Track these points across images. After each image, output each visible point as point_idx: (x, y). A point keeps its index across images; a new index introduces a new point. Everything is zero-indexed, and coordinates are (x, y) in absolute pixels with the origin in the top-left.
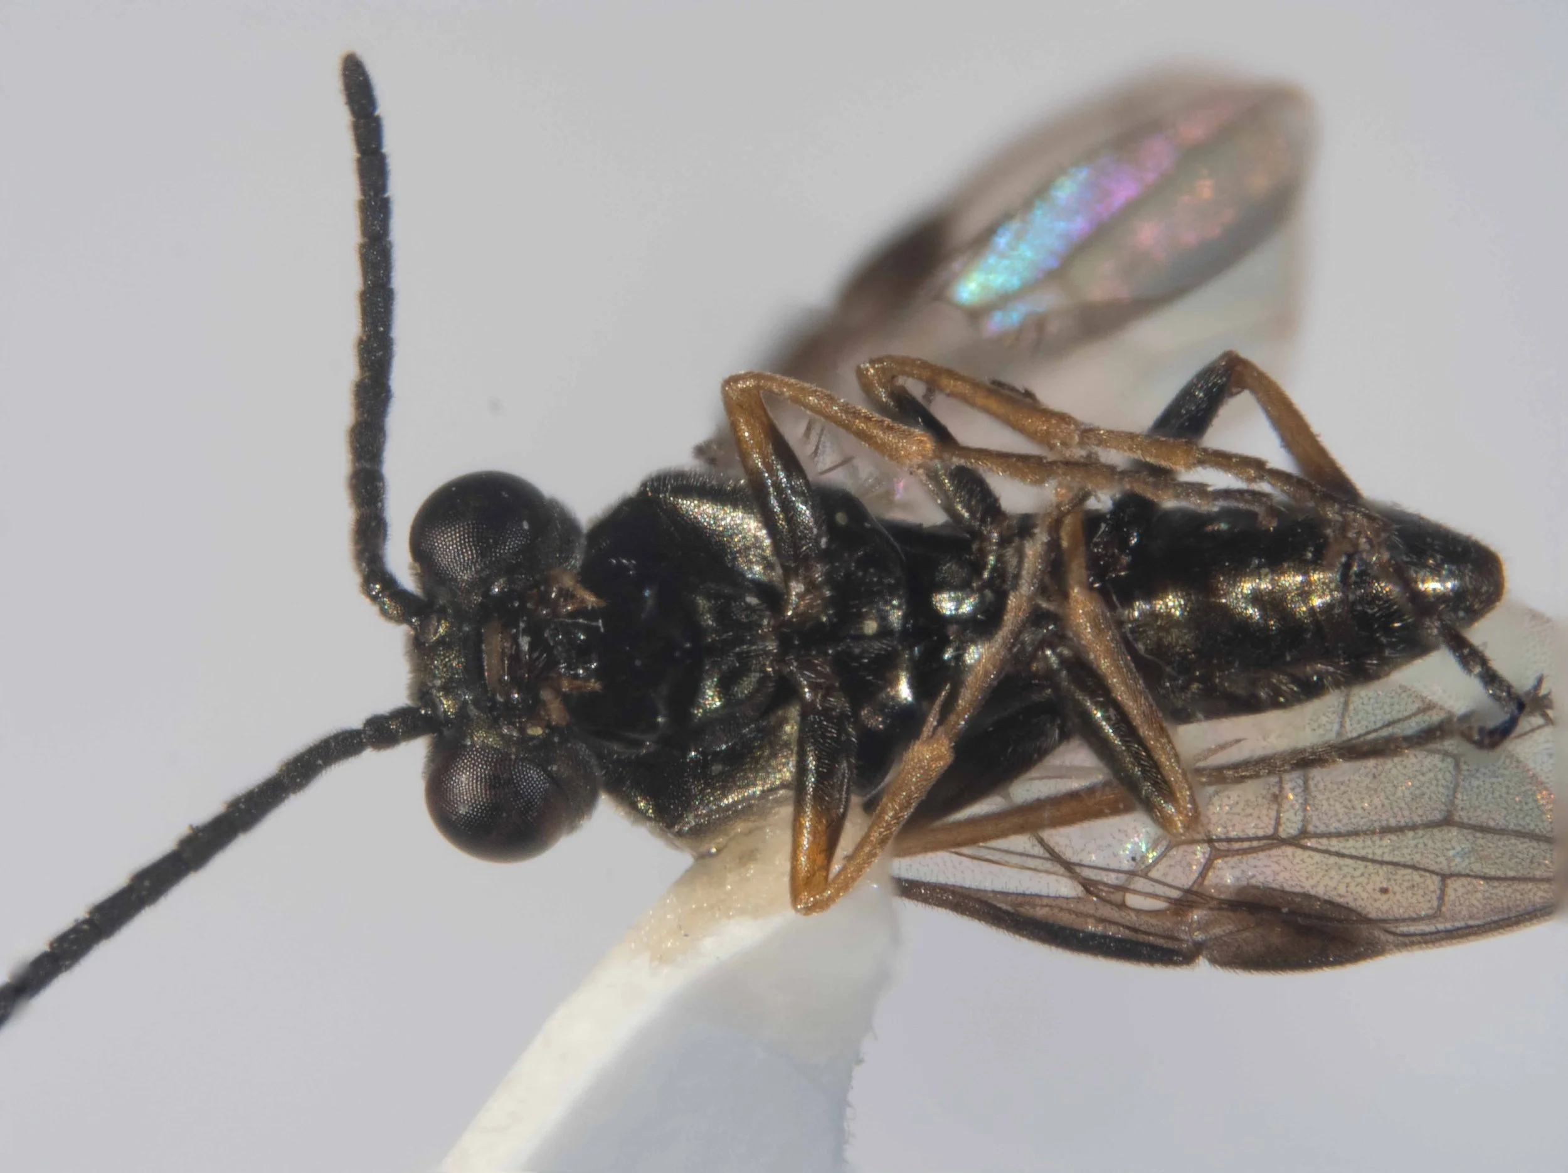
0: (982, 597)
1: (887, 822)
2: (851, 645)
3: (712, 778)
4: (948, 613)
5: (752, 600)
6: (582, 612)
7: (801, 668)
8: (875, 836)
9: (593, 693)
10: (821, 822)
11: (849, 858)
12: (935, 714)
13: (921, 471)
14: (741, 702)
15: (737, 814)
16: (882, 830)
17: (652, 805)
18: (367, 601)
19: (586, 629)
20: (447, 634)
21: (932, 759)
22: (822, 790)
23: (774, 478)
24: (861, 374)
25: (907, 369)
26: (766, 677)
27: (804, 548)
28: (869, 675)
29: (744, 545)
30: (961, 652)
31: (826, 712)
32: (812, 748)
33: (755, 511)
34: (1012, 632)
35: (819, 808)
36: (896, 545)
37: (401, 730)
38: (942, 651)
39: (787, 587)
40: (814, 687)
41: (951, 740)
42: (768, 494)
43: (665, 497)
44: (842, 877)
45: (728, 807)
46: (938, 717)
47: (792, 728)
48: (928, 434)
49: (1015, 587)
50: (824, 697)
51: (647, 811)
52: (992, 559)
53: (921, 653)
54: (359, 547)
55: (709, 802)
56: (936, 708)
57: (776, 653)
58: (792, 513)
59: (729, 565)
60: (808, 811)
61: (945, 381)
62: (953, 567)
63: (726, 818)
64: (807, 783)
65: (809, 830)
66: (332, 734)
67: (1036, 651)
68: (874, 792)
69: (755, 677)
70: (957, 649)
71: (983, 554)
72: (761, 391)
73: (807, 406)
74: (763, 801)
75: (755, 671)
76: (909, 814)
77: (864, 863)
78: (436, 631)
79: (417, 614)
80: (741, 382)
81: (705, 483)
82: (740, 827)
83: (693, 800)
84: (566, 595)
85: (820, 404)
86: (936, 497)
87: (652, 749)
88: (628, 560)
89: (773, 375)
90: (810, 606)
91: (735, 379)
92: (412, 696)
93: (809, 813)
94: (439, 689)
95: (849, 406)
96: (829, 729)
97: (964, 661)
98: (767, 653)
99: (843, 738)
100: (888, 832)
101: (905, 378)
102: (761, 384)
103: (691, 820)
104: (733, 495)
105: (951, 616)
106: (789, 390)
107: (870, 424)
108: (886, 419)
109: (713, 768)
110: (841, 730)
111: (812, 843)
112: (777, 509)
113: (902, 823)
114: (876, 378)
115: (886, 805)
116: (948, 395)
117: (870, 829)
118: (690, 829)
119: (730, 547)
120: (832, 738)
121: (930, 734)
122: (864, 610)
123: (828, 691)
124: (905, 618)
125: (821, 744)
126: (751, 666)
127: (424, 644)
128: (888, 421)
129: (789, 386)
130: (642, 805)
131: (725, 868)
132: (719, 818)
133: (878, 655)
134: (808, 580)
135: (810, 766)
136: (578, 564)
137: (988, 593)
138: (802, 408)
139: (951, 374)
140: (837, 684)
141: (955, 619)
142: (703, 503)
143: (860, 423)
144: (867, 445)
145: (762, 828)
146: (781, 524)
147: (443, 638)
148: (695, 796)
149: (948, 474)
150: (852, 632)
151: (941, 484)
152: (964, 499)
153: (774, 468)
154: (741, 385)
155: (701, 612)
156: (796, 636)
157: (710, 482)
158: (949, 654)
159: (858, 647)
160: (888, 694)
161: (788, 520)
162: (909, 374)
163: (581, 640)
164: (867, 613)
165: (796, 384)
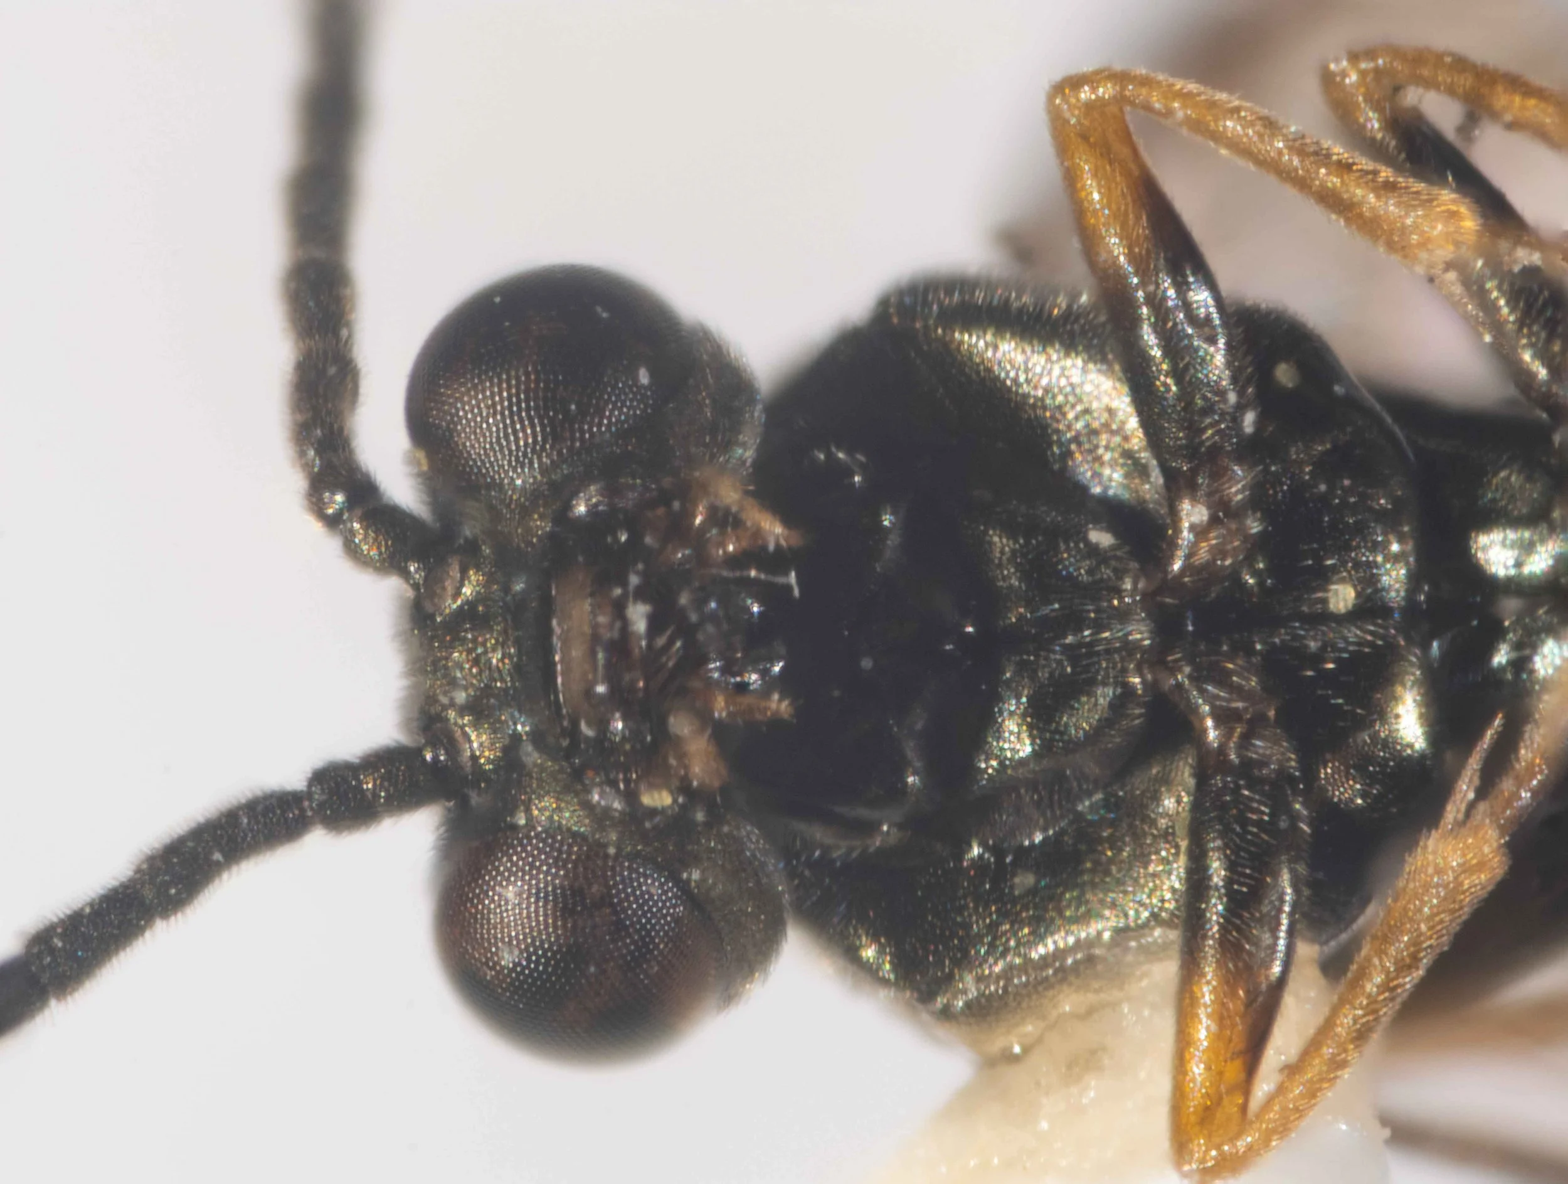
1: (1369, 996)
2: (1301, 633)
3: (1014, 901)
4: (1501, 572)
5: (1101, 538)
6: (755, 555)
7: (1197, 679)
8: (1346, 1022)
9: (776, 723)
10: (1233, 994)
11: (1291, 1070)
12: (1471, 781)
13: (1452, 276)
14: (1073, 747)
15: (1065, 975)
16: (1360, 1012)
17: (890, 954)
18: (316, 527)
19: (762, 592)
20: (478, 599)
21: (1466, 869)
22: (1239, 930)
23: (1152, 288)
24: (1329, 81)
25: (1425, 72)
26: (1128, 692)
27: (1210, 433)
28: (1336, 696)
29: (1087, 426)
31: (1247, 769)
32: (1219, 843)
33: (1110, 356)
35: (1231, 965)
36: (1397, 430)
37: (383, 794)
38: (1490, 650)
39: (1174, 513)
40: (1223, 718)
41: (1502, 829)
42: (1136, 321)
43: (926, 327)
44: (1277, 1108)
45: (1045, 961)
46: (1477, 781)
47: (1179, 802)
48: (1467, 200)
50: (1246, 740)
51: (879, 967)
53: (1445, 655)
54: (300, 418)
55: (1006, 951)
56: (1474, 763)
57: (1151, 645)
58: (1187, 359)
59: (1056, 467)
60: (1209, 971)
61: (1502, 99)
62: (1513, 479)
63: (1040, 983)
64: (1208, 915)
65: (1209, 1010)
66: (243, 801)
68: (1344, 937)
69: (1105, 695)
70: (1518, 646)
72: (1128, 109)
73: (1218, 137)
74: (1117, 950)
75: (1105, 684)
76: (1416, 981)
77: (1322, 1080)
78: (457, 593)
79: (420, 555)
80: (1086, 88)
81: (1007, 300)
82: (1068, 1002)
83: (974, 946)
84: (724, 519)
85: (1247, 135)
86: (1481, 329)
87: (892, 840)
88: (850, 452)
89: (1153, 75)
90: (1220, 552)
91: (1074, 83)
92: (406, 724)
93: (1209, 977)
94: (462, 711)
95: (1308, 141)
96: (1255, 805)
97: (1532, 672)
98: (1129, 648)
99: (1283, 824)
100: (1371, 1018)
101: (1421, 90)
102: (1127, 93)
103: (969, 986)
104: (1065, 324)
105: (1509, 580)
106: (1184, 106)
107: (1350, 178)
108: (1383, 168)
109: (1017, 880)
110: (1280, 806)
111: (1217, 1038)
112: (1156, 353)
113: (1399, 1000)
114: (1362, 90)
115: (1368, 960)
116: (1512, 126)
117: (1335, 1011)
118: (968, 1005)
119: (1058, 431)
120: (1259, 823)
121: (1461, 816)
122: (1329, 563)
123: (1255, 726)
124: (1414, 580)
125: (1238, 835)
126: (1098, 672)
127: (432, 617)
128: (1386, 173)
129: (1186, 97)
130: (869, 953)
131: (1038, 1084)
132: (1026, 985)
133: (1356, 657)
134: (1217, 496)
135: (1215, 879)
136: (749, 454)
138: (1212, 144)
139: (1516, 83)
140: (1272, 713)
141: (1514, 586)
142: (1003, 338)
143: (1328, 174)
144: (1342, 222)
145: (1114, 1005)
146: (1165, 384)
147: (471, 604)
148: (980, 937)
149: (1505, 287)
150: (1305, 609)
151: (1489, 308)
152: (1538, 339)
153: (1152, 266)
154: (1085, 94)
155: (997, 561)
156: (1189, 614)
157: (1019, 297)
158: (1501, 657)
159: (1314, 639)
160: (1375, 737)
161: (1178, 374)
162: (1429, 84)
163: (752, 614)
164: (1334, 569)
165: (1199, 94)
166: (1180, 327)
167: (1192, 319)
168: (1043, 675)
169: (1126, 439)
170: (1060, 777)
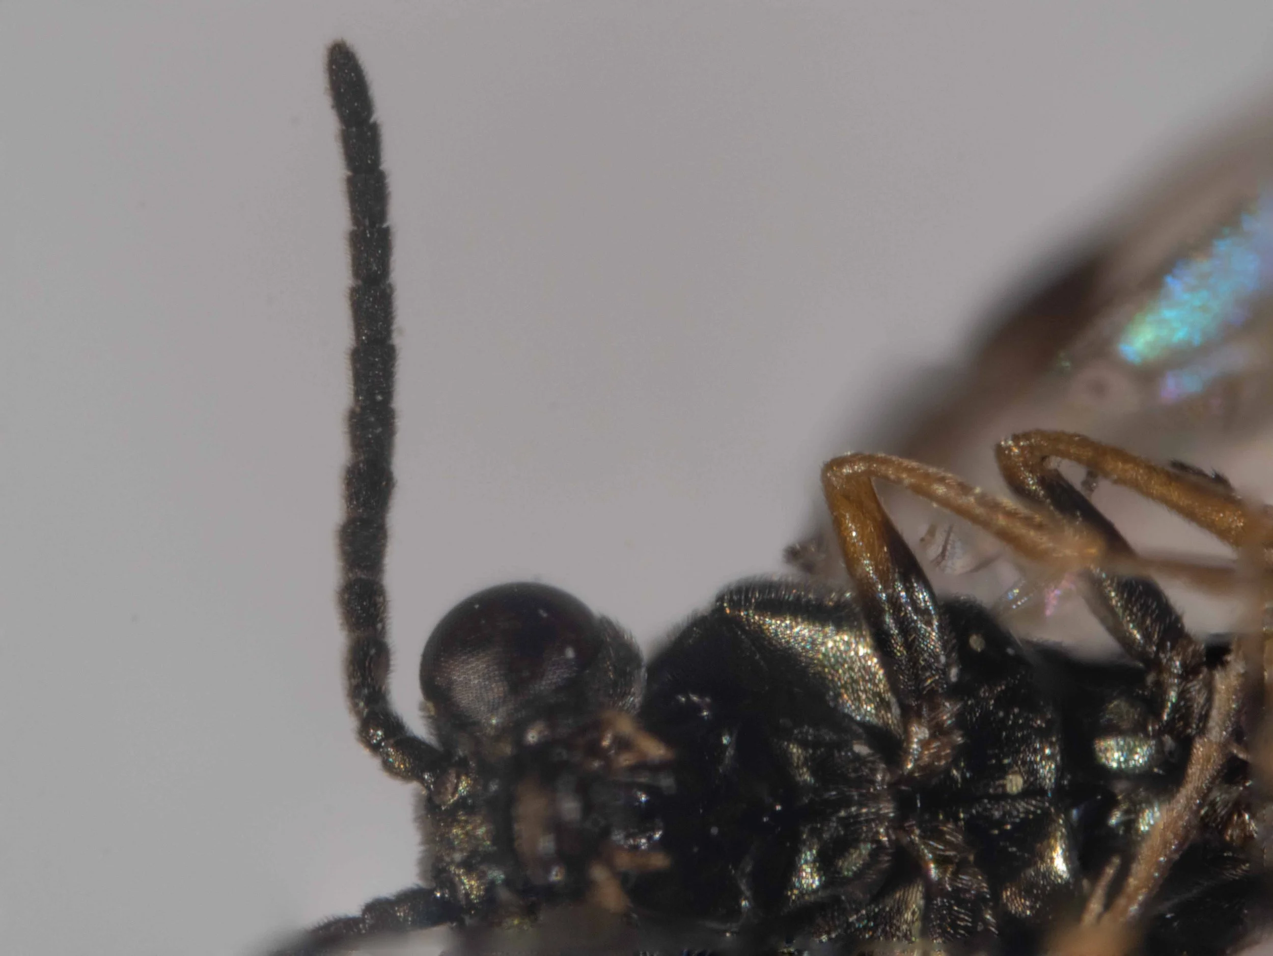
0: (1160, 745)
2: (989, 806)
4: (1115, 765)
5: (861, 749)
6: (642, 766)
18: (366, 752)
20: (470, 795)
23: (890, 591)
24: (1001, 452)
25: (1062, 447)
27: (929, 681)
28: (1012, 846)
30: (1133, 816)
31: (957, 895)
33: (864, 633)
34: (1198, 790)
37: (410, 919)
38: (1107, 814)
39: (907, 732)
40: (942, 861)
42: (882, 612)
43: (748, 615)
49: (1202, 731)
50: (955, 874)
52: (1173, 695)
53: (1081, 818)
54: (354, 682)
57: (894, 817)
58: (914, 636)
59: (832, 704)
66: (322, 924)
67: (1230, 815)
69: (866, 849)
70: (1127, 812)
71: (1161, 689)
72: (873, 479)
73: (931, 496)
75: (865, 841)
79: (431, 768)
84: (622, 744)
88: (701, 696)
89: (889, 457)
90: (937, 756)
91: (837, 463)
92: (423, 875)
94: (459, 866)
96: (962, 916)
97: (1137, 830)
98: (880, 818)
99: (980, 928)
101: (1059, 459)
105: (1119, 769)
106: (909, 477)
110: (977, 916)
116: (1117, 482)
120: (965, 928)
122: (1006, 761)
123: (961, 867)
124: (1061, 771)
125: (952, 936)
126: (861, 834)
127: (439, 807)
129: (910, 471)
133: (1025, 821)
134: (934, 723)
137: (1168, 740)
139: (1120, 454)
140: (971, 858)
146: (899, 651)
147: (463, 800)
149: (1114, 585)
150: (991, 791)
151: (1106, 599)
152: (1136, 617)
153: (891, 578)
154: (847, 470)
155: (795, 765)
156: (918, 796)
157: (806, 595)
158: (1115, 819)
159: (997, 810)
160: (1038, 871)
161: (908, 646)
162: (1064, 455)
163: (641, 802)
164: (1010, 766)
165: (919, 469)
166: (909, 615)
167: (917, 610)
168: (826, 836)
169: (877, 685)
170: (836, 900)
